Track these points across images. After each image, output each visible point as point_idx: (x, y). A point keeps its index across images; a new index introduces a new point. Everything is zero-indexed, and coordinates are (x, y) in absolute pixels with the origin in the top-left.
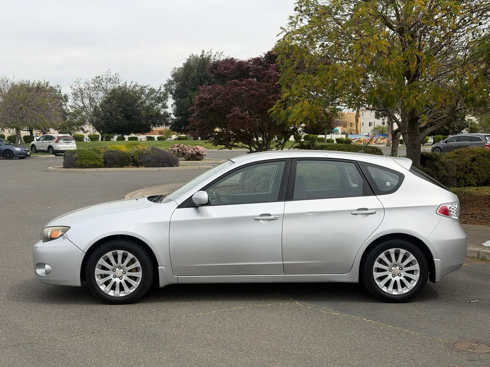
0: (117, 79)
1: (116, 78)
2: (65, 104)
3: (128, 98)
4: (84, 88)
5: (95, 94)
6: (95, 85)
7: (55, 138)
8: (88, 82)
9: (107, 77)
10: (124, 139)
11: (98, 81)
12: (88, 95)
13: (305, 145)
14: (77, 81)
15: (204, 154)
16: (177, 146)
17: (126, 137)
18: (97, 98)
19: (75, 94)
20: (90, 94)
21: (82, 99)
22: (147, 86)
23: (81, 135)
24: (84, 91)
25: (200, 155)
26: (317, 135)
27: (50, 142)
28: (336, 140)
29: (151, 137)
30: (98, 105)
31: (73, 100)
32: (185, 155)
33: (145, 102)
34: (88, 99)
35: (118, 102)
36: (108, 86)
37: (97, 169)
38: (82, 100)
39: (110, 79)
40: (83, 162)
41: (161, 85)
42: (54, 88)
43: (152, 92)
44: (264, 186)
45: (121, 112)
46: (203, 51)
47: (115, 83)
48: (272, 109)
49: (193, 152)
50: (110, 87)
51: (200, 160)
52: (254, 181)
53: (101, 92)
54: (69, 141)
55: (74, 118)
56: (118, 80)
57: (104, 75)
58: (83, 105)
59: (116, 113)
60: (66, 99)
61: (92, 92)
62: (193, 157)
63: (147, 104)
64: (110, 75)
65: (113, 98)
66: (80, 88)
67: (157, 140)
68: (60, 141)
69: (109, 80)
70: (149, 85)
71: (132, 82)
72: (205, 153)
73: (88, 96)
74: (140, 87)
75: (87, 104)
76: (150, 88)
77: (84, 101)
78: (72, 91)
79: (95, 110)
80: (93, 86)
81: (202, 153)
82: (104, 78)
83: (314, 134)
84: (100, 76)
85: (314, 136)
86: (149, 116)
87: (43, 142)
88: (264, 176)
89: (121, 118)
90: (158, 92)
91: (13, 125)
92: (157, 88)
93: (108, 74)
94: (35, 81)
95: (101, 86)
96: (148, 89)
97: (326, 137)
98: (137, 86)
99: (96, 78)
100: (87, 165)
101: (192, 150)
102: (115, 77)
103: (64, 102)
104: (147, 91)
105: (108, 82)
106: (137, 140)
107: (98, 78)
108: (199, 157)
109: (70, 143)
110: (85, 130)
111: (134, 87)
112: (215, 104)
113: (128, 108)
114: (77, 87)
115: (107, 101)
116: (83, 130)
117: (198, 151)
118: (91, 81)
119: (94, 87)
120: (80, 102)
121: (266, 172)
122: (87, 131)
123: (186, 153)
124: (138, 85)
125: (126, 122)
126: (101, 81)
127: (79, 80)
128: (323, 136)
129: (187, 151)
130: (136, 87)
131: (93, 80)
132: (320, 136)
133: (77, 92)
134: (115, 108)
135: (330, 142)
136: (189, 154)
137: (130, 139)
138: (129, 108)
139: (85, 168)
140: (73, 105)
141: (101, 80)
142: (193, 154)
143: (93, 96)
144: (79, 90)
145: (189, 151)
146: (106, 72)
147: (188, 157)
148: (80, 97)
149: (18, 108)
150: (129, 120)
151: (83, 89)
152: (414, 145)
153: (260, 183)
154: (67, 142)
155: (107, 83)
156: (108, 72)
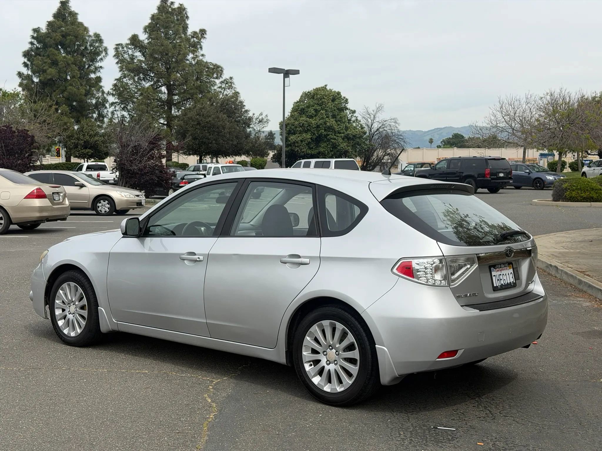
37: (590, 203)
40: (574, 194)
100: (579, 198)
139: (575, 202)
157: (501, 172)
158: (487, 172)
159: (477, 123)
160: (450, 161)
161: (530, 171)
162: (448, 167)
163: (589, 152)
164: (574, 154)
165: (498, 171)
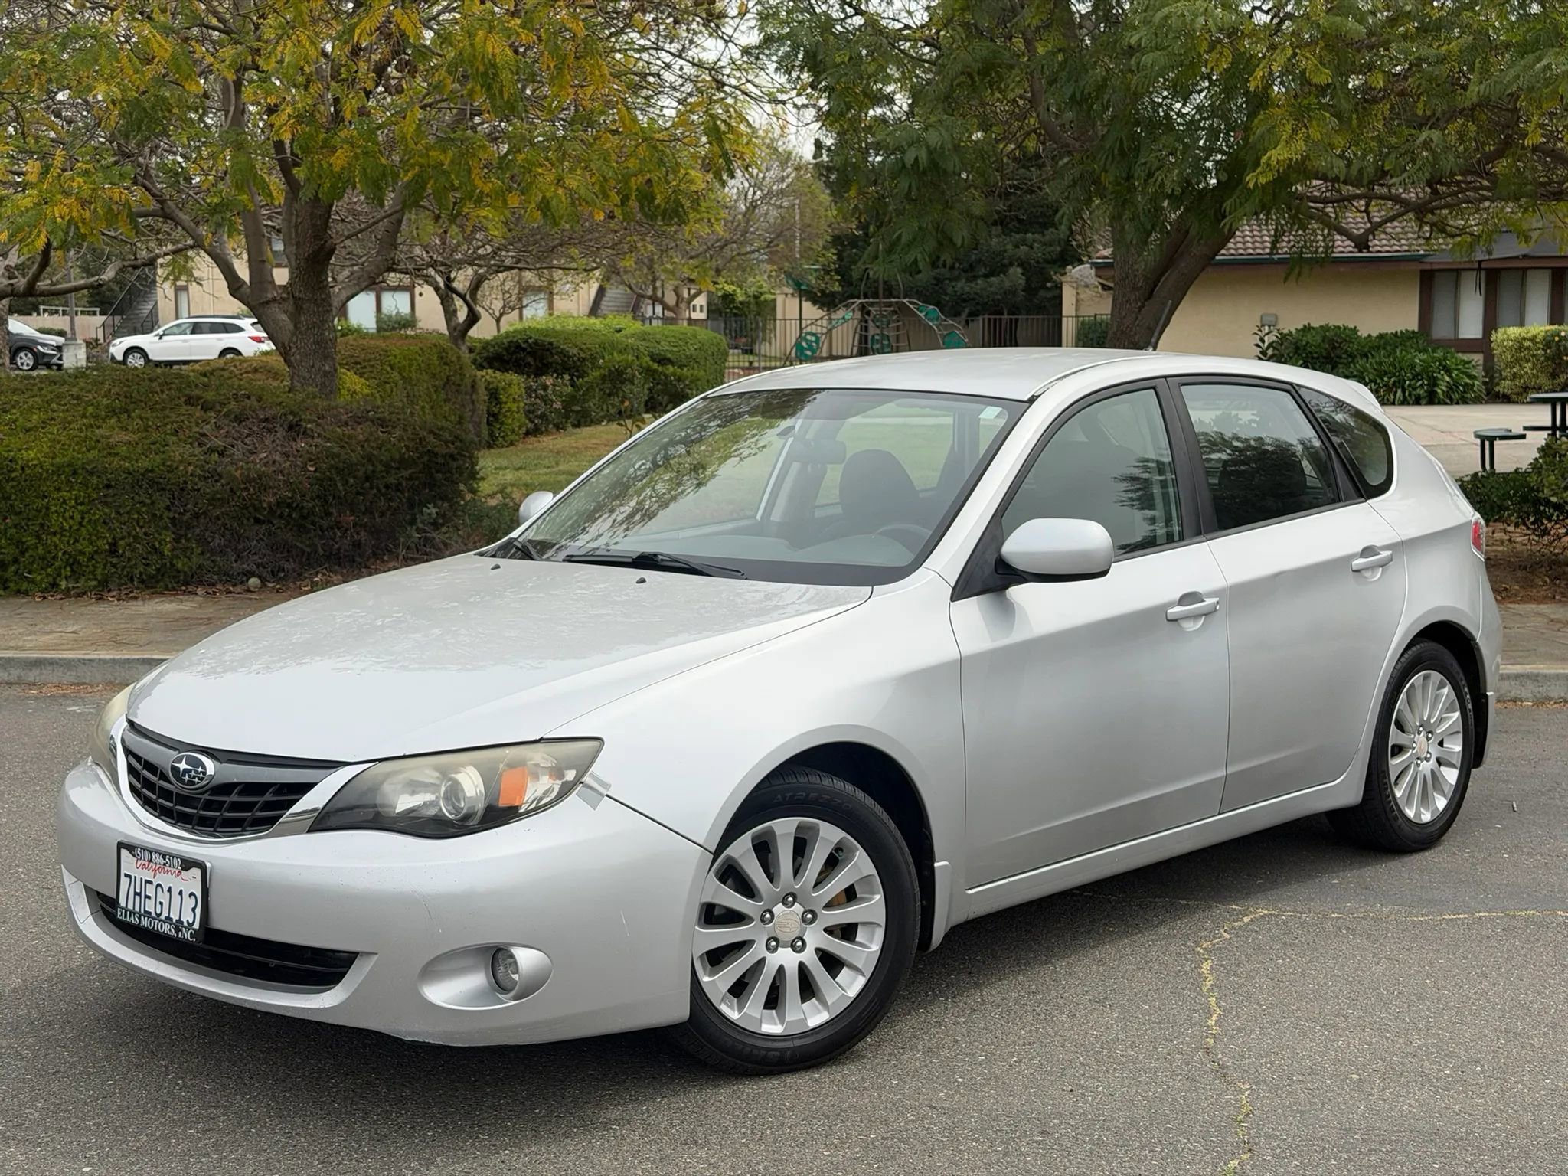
152: (317, 343)
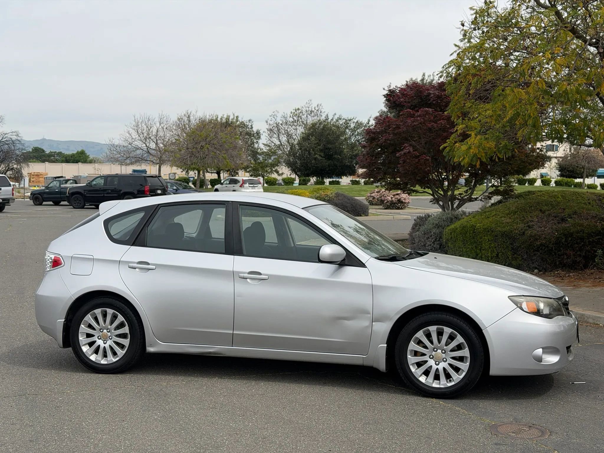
0: (319, 112)
1: (318, 110)
2: (257, 142)
3: (329, 134)
4: (281, 122)
5: (294, 129)
6: (294, 119)
7: (239, 182)
8: (286, 116)
9: (307, 109)
10: (323, 183)
11: (297, 114)
12: (285, 130)
13: (502, 190)
14: (273, 114)
15: (407, 201)
16: (377, 192)
17: (327, 181)
18: (296, 135)
19: (271, 130)
20: (287, 130)
21: (279, 135)
22: (352, 119)
23: (274, 179)
24: (280, 126)
25: (402, 202)
26: (573, 179)
27: (234, 186)
28: (601, 185)
29: (355, 181)
30: (296, 142)
31: (268, 137)
32: (383, 203)
33: (350, 138)
34: (285, 136)
35: (318, 139)
36: (308, 120)
38: (279, 137)
39: (312, 112)
41: (370, 118)
42: (246, 124)
43: (358, 126)
44: (435, 240)
45: (321, 151)
46: (424, 75)
47: (316, 116)
48: (445, 145)
49: (393, 199)
50: (310, 120)
51: (402, 209)
52: (425, 234)
53: (300, 127)
54: (255, 185)
55: (268, 158)
56: (321, 112)
57: (304, 107)
58: (279, 143)
59: (315, 152)
60: (258, 135)
61: (290, 127)
62: (393, 205)
63: (352, 140)
64: (311, 107)
65: (312, 134)
66: (276, 123)
67: (363, 184)
68: (245, 185)
69: (309, 112)
70: (355, 117)
71: (335, 114)
72: (409, 200)
73: (285, 132)
74: (344, 121)
75: (284, 142)
76: (356, 121)
77: (280, 138)
78: (267, 127)
79: (291, 148)
80: (291, 119)
81: (404, 201)
82: (304, 110)
83: (570, 177)
84: (300, 108)
85: (569, 180)
86: (354, 155)
87: (226, 187)
88: (435, 228)
89: (320, 158)
90: (366, 126)
91: (193, 166)
92: (365, 121)
93: (308, 105)
94: (223, 115)
95: (300, 120)
96: (354, 122)
97: (584, 181)
98: (340, 119)
99: (294, 111)
101: (392, 196)
102: (317, 108)
103: (256, 139)
104: (352, 126)
105: (308, 115)
106: (340, 184)
107: (297, 111)
108: (400, 206)
109: (256, 188)
110: (280, 172)
111: (337, 121)
112: (385, 139)
113: (328, 146)
114: (273, 121)
115: (305, 138)
116: (277, 172)
117: (399, 198)
118: (289, 114)
119: (293, 122)
120: (275, 139)
121: (439, 223)
122: (282, 174)
123: (384, 201)
124: (342, 118)
125: (326, 163)
126: (301, 114)
127: (276, 113)
128: (581, 180)
129: (386, 198)
130: (340, 121)
131: (291, 113)
132: (578, 180)
133: (273, 127)
134: (314, 146)
135: (591, 188)
136: (388, 202)
137: (331, 183)
138: (330, 146)
140: (268, 143)
141: (300, 112)
142: (392, 201)
143: (291, 131)
144: (275, 125)
145: (388, 197)
146: (307, 103)
147: (387, 206)
148: (276, 134)
149: (199, 146)
150: (329, 160)
151: (279, 124)
153: (431, 236)
154: (253, 186)
155: (307, 117)
156: (309, 103)
157: (158, 189)
158: (146, 189)
159: (113, 141)
160: (107, 178)
161: (177, 188)
162: (105, 183)
163: (208, 169)
164: (195, 172)
165: (156, 188)
